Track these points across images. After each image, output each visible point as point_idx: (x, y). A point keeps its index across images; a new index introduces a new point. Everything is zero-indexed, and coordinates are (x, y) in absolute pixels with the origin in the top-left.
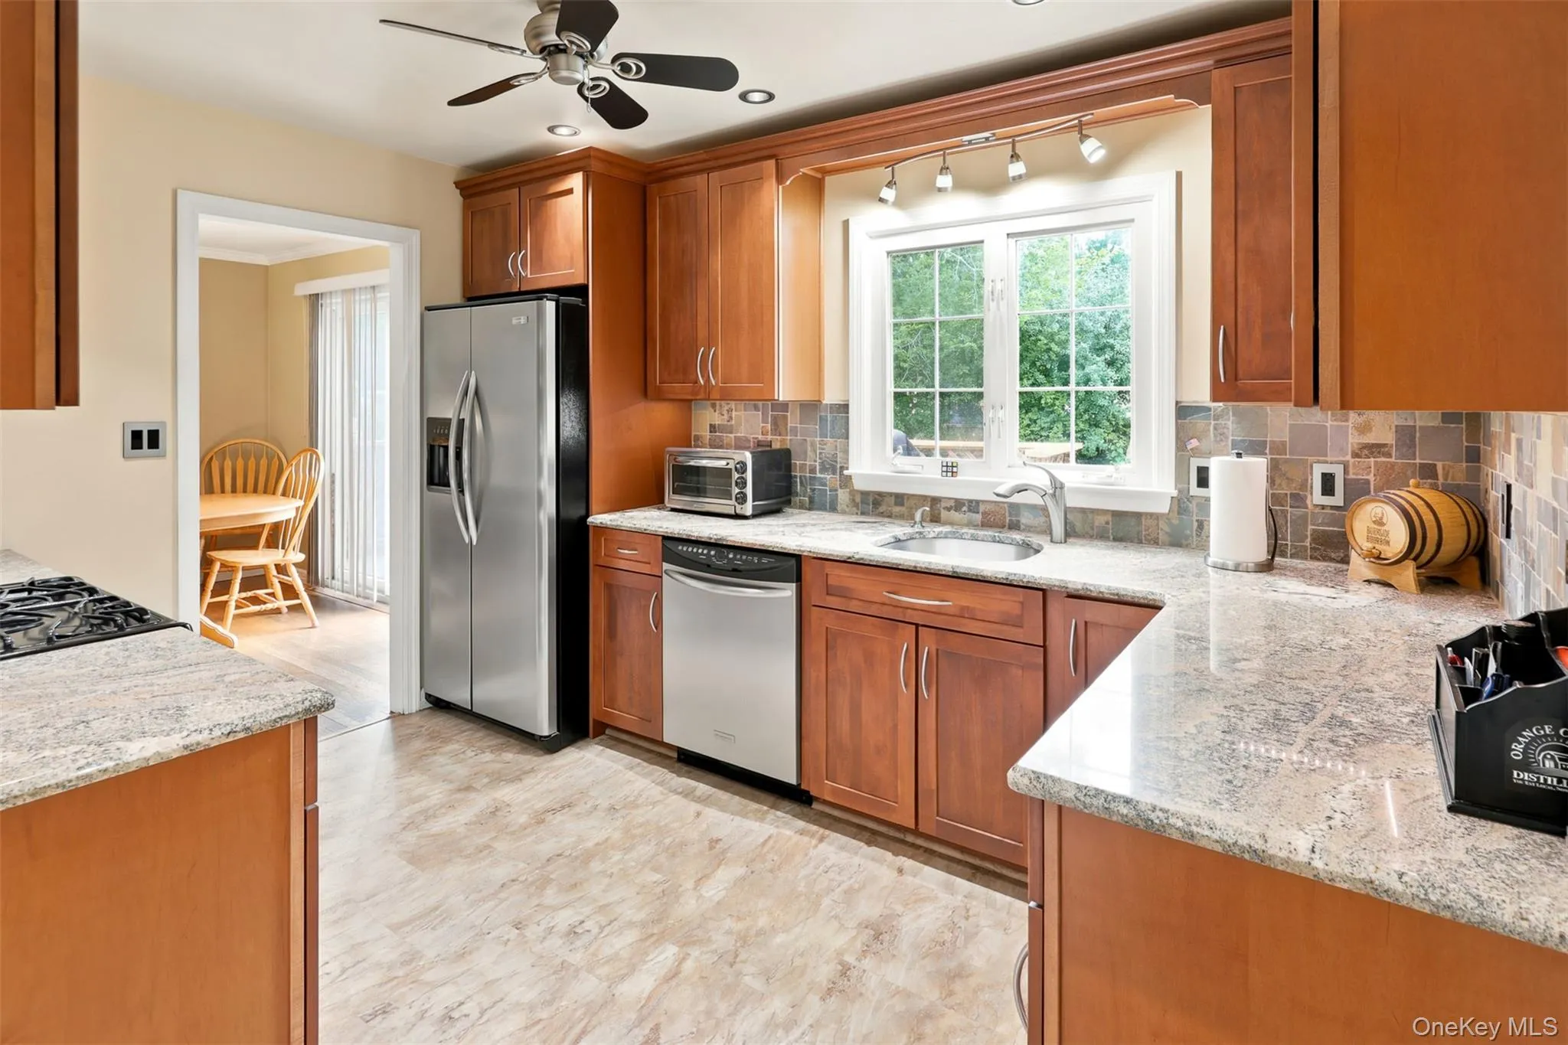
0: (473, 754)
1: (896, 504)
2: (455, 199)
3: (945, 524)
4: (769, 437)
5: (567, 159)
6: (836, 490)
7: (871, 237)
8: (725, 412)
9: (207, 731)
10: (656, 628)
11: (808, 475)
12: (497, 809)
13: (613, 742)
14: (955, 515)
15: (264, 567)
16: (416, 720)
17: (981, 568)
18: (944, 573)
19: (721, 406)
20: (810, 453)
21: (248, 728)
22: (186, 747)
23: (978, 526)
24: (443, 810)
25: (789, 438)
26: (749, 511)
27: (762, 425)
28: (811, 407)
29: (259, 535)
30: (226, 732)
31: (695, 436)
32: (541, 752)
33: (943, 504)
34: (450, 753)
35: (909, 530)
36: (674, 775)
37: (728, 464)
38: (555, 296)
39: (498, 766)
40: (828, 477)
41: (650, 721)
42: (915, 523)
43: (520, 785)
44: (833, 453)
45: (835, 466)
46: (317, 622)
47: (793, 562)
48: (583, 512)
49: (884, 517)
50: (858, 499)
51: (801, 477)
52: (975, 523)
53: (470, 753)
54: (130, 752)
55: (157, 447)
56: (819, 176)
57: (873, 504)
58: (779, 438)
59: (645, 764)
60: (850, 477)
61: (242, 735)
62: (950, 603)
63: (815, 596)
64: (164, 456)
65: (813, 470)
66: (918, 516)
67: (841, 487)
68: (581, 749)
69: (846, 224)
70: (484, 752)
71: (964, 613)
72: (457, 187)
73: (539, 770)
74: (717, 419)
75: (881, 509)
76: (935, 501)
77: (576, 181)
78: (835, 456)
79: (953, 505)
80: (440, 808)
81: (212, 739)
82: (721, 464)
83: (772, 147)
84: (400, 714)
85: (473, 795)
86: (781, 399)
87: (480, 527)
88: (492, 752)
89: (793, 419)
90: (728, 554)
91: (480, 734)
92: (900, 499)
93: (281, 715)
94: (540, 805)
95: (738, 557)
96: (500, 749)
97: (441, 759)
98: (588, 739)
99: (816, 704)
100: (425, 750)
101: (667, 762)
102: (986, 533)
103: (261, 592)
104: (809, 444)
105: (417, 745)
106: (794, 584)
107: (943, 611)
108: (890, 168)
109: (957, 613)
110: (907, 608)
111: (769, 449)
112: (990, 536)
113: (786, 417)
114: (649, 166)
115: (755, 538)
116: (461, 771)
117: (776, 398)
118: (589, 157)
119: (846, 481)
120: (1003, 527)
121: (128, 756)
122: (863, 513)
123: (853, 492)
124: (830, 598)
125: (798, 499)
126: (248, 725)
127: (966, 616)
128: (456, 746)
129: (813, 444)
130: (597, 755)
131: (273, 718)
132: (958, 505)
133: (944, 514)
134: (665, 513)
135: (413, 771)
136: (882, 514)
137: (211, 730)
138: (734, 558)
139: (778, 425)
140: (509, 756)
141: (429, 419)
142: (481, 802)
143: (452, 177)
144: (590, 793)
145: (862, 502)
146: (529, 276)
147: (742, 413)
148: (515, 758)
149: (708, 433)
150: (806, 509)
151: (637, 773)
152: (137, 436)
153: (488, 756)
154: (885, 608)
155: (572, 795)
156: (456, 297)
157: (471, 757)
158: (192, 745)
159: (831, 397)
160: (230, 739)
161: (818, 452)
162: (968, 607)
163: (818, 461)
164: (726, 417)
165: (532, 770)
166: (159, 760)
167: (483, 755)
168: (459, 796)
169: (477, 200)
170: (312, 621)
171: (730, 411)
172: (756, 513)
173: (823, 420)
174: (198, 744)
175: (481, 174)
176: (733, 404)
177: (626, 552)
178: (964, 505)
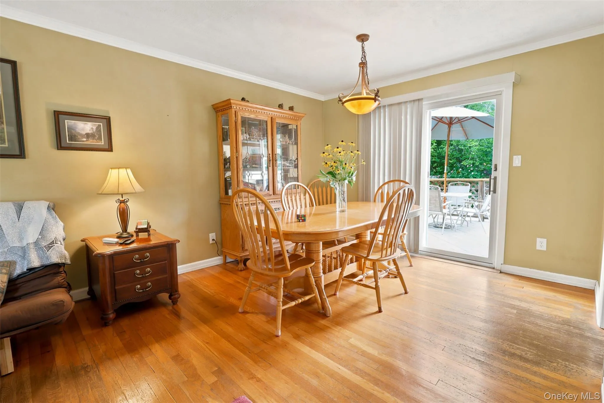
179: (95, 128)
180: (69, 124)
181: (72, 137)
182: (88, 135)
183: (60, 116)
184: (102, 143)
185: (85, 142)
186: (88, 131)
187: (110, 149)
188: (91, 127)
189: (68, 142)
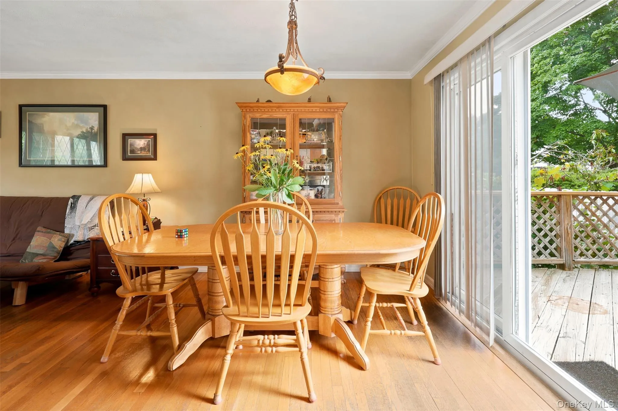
179: (146, 143)
180: (131, 141)
181: (132, 151)
182: (142, 149)
183: (126, 137)
184: (150, 154)
185: (140, 154)
186: (142, 146)
187: (155, 158)
188: (144, 142)
189: (129, 154)
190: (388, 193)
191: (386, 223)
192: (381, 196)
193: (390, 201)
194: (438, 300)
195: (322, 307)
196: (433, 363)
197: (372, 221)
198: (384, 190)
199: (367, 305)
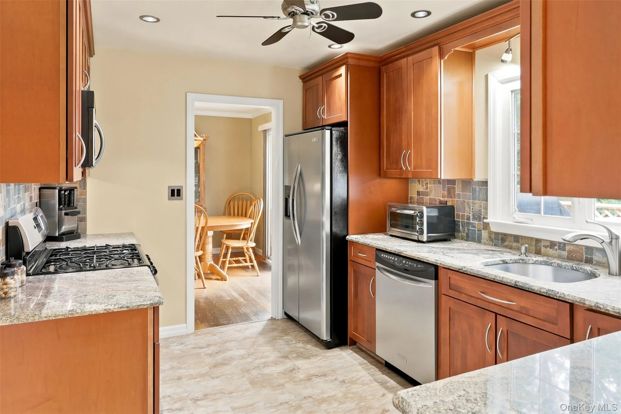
0: (295, 342)
1: (515, 241)
2: (300, 83)
3: (544, 255)
4: (446, 199)
5: (339, 60)
6: (481, 231)
7: (502, 83)
8: (425, 185)
9: (114, 305)
10: (373, 295)
11: (466, 221)
12: (293, 369)
13: (358, 350)
14: (551, 251)
15: (242, 248)
16: (280, 322)
17: (532, 284)
18: (510, 284)
19: (422, 181)
20: (467, 209)
21: (128, 307)
22: (105, 310)
23: (565, 259)
24: (272, 364)
25: (456, 199)
26: (425, 239)
27: (442, 192)
28: (467, 183)
29: (241, 234)
30: (120, 307)
31: (410, 197)
32: (324, 348)
33: (543, 244)
34: (286, 340)
35: (516, 257)
36: (381, 373)
37: (415, 213)
38: (330, 128)
39: (303, 350)
40: (477, 223)
41: (371, 343)
42: (521, 254)
43: (308, 361)
44: (479, 209)
45: (480, 216)
46: (259, 274)
47: (433, 269)
48: (346, 233)
49: (507, 248)
50: (493, 237)
51: (462, 221)
52: (563, 257)
53: (294, 342)
54: (87, 308)
55: (180, 196)
56: (471, 51)
57: (501, 240)
58: (451, 199)
59: (369, 364)
60: (488, 224)
61: (126, 309)
62: (515, 304)
63: (444, 289)
64: (182, 199)
65: (468, 219)
66: (523, 249)
67: (483, 229)
68: (342, 350)
69: (487, 76)
70: (299, 343)
71: (523, 311)
72: (300, 79)
73: (319, 356)
74: (421, 189)
75: (506, 244)
76: (538, 241)
77: (342, 70)
78: (480, 210)
79: (549, 244)
80: (272, 363)
81: (115, 308)
82: (412, 212)
83: (437, 39)
84: (274, 319)
85: (287, 361)
86: (442, 178)
87: (302, 237)
88: (303, 343)
89: (458, 190)
90: (403, 261)
91: (301, 334)
92: (517, 238)
93: (141, 304)
94: (312, 372)
95: (407, 263)
96: (307, 342)
97: (281, 342)
98: (347, 346)
99: (445, 349)
100: (277, 336)
101: (380, 365)
102: (567, 264)
103: (241, 258)
104: (466, 203)
105: (275, 333)
106: (434, 281)
107: (511, 307)
108: (508, 41)
109: (519, 310)
110: (491, 303)
111: (446, 205)
112: (570, 266)
113: (454, 188)
114: (380, 58)
115: (419, 254)
116: (287, 349)
117: (439, 177)
118: (347, 58)
119: (486, 226)
120: (581, 261)
121: (86, 309)
122: (495, 245)
123: (490, 233)
124: (451, 291)
125: (460, 234)
126: (128, 306)
127: (524, 312)
128: (289, 337)
129: (468, 204)
130: (348, 355)
131: (138, 304)
132: (552, 244)
133: (543, 250)
134: (386, 237)
135: (268, 345)
136: (506, 247)
137: (115, 305)
138: (405, 263)
139: (451, 192)
140: (309, 346)
141: (285, 186)
142: (289, 364)
143: (298, 74)
144: (337, 372)
145: (495, 239)
146: (326, 118)
147: (432, 185)
148: (312, 348)
149: (416, 196)
150: (465, 240)
151: (363, 368)
152: (173, 191)
153: (300, 345)
154: (479, 301)
155: (328, 371)
156: (300, 130)
157: (293, 344)
158: (108, 309)
159: (478, 177)
160: (121, 310)
161: (471, 208)
162: (525, 307)
163: (471, 213)
164: (425, 187)
165: (316, 355)
166: (96, 313)
167: (298, 344)
168: (281, 360)
169: (308, 83)
170: (258, 273)
171: (427, 184)
172: (429, 240)
173: (474, 190)
174: (110, 309)
175: (309, 71)
176: (428, 181)
177: (361, 255)
178: (556, 245)
190: (235, 198)
191: (234, 215)
192: (231, 200)
193: (237, 203)
194: (265, 260)
195: (203, 259)
196: (257, 276)
197: (224, 214)
198: (232, 196)
199: (225, 260)
